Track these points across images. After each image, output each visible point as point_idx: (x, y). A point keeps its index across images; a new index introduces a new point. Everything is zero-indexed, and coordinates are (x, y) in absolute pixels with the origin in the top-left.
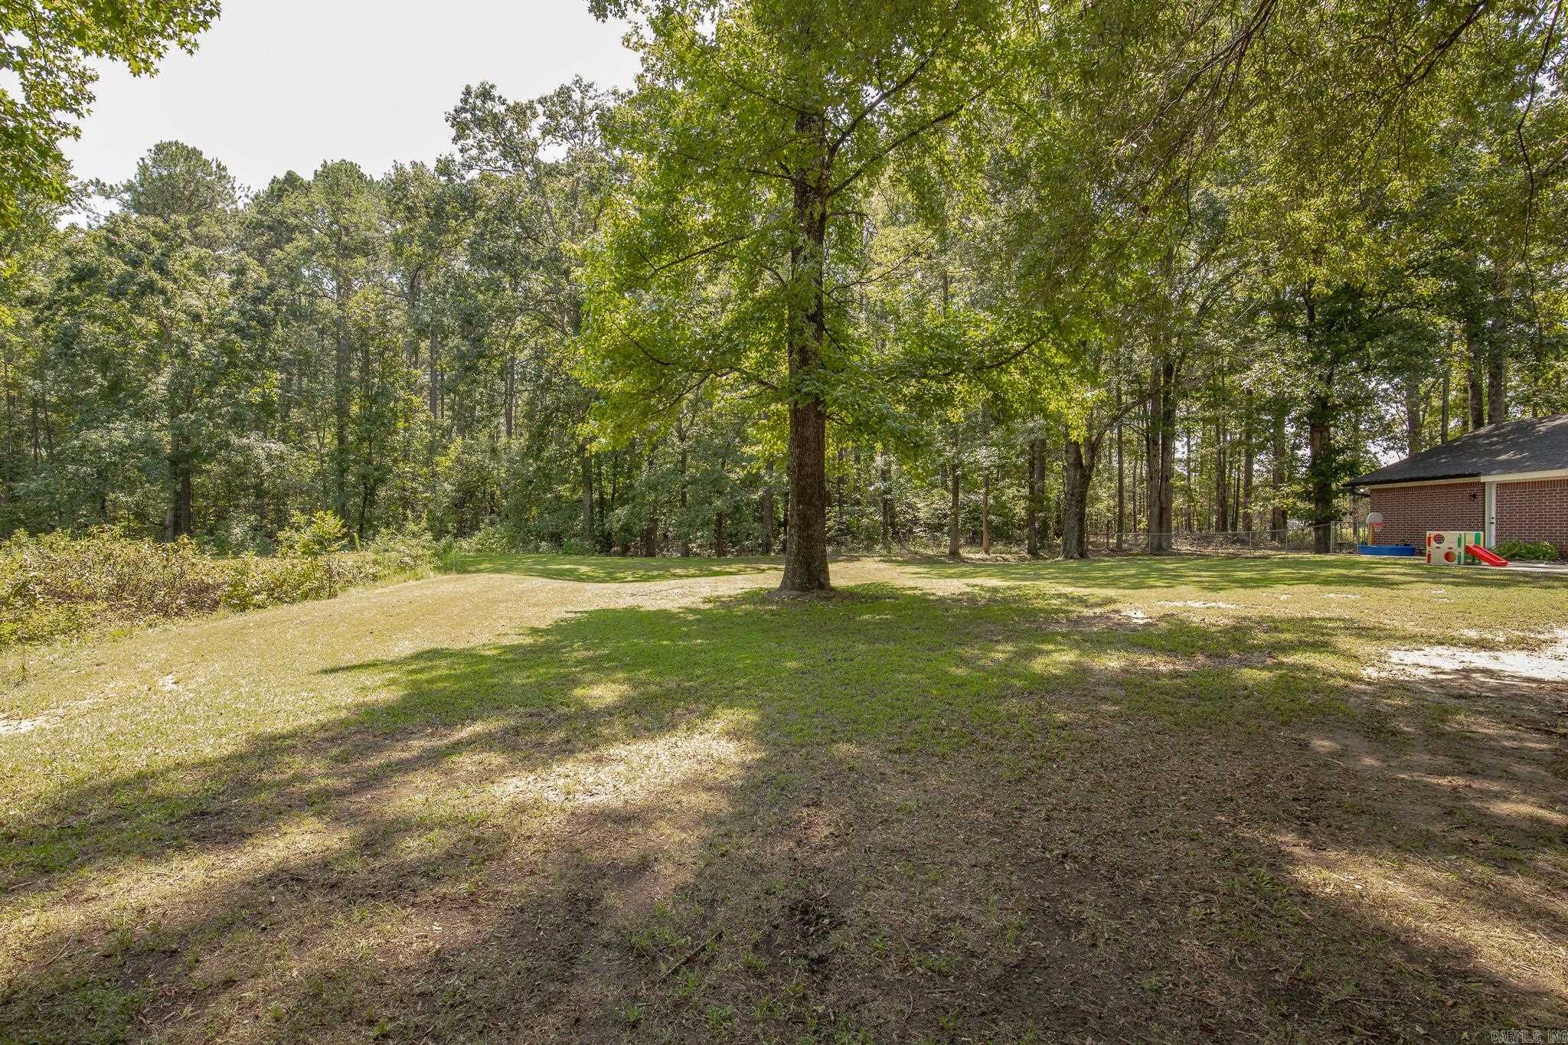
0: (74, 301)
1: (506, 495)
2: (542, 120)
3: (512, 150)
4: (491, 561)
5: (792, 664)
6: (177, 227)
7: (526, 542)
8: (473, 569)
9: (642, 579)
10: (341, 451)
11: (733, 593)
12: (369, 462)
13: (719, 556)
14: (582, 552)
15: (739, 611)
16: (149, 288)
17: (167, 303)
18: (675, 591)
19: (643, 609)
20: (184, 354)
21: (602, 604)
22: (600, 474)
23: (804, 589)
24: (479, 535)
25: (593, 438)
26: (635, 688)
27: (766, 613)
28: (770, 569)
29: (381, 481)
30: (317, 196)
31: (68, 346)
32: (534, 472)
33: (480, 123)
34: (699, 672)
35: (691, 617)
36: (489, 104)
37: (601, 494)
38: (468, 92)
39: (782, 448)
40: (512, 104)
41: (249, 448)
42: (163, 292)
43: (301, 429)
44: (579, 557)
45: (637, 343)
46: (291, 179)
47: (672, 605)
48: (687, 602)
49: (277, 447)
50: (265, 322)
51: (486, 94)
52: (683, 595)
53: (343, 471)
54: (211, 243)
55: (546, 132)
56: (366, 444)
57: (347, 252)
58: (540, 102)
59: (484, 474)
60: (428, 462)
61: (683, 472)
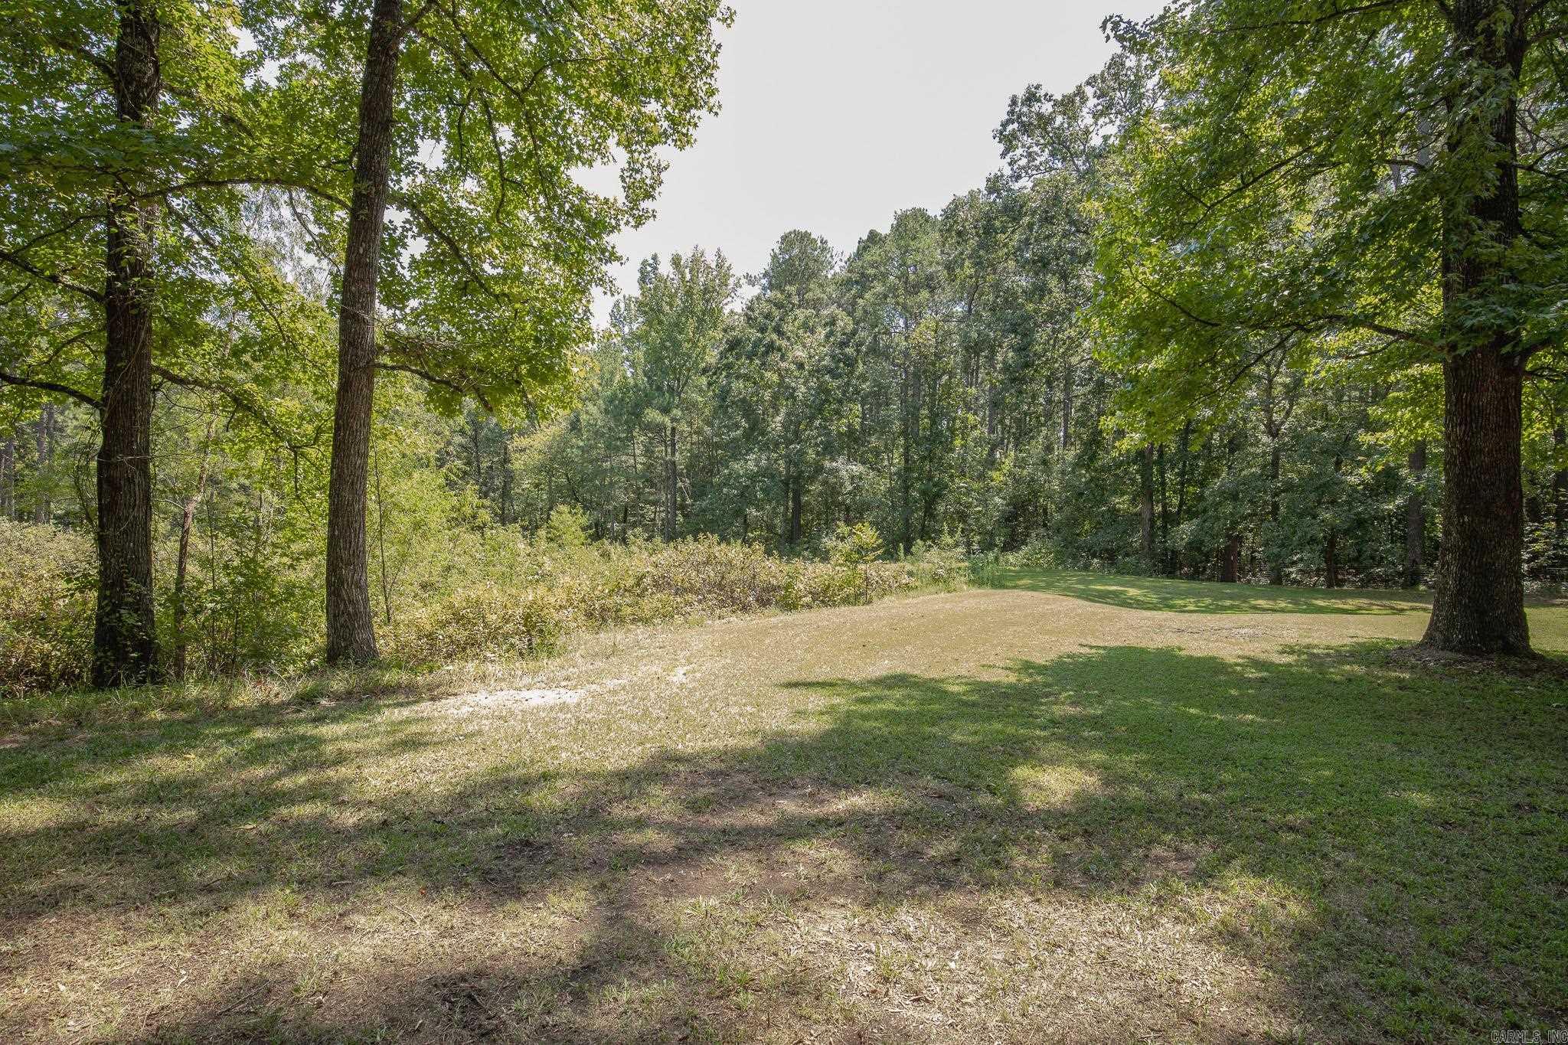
0: (729, 366)
1: (1060, 509)
2: (1092, 102)
3: (1061, 146)
4: (1032, 577)
5: (1422, 799)
6: (790, 295)
7: (1074, 557)
8: (1009, 584)
9: (1207, 610)
10: (907, 469)
11: (1335, 643)
12: (930, 478)
13: (1330, 586)
14: (1138, 573)
15: (1335, 673)
16: (771, 347)
17: (783, 358)
18: (1243, 631)
19: (1182, 653)
20: (792, 397)
21: (1133, 640)
22: (1163, 484)
23: (1471, 649)
24: (1025, 549)
25: (1120, 434)
26: (1107, 783)
27: (1389, 681)
28: (1413, 609)
29: (938, 495)
30: (890, 246)
31: (724, 400)
32: (1086, 483)
33: (1026, 128)
34: (1226, 777)
35: (1252, 674)
36: (1036, 107)
37: (1164, 506)
38: (1014, 102)
39: (1432, 430)
40: (1060, 98)
41: (837, 470)
42: (779, 349)
43: (877, 453)
44: (1133, 578)
45: (1173, 303)
46: (873, 237)
47: (1229, 653)
48: (1256, 650)
49: (857, 468)
50: (850, 363)
51: (1031, 97)
52: (1253, 638)
53: (907, 488)
54: (816, 304)
55: (1096, 116)
56: (927, 462)
57: (913, 289)
58: (1088, 83)
59: (1036, 487)
60: (982, 477)
61: (1275, 476)
